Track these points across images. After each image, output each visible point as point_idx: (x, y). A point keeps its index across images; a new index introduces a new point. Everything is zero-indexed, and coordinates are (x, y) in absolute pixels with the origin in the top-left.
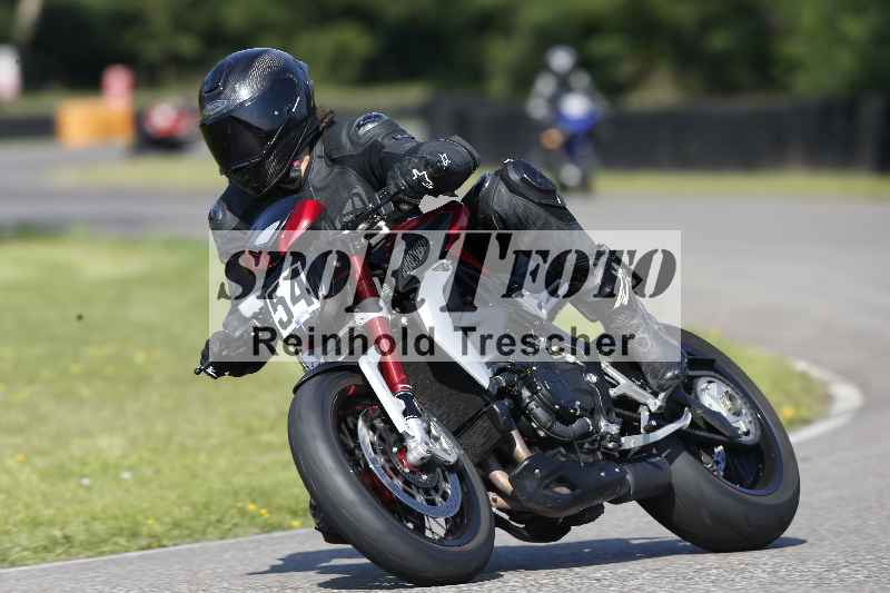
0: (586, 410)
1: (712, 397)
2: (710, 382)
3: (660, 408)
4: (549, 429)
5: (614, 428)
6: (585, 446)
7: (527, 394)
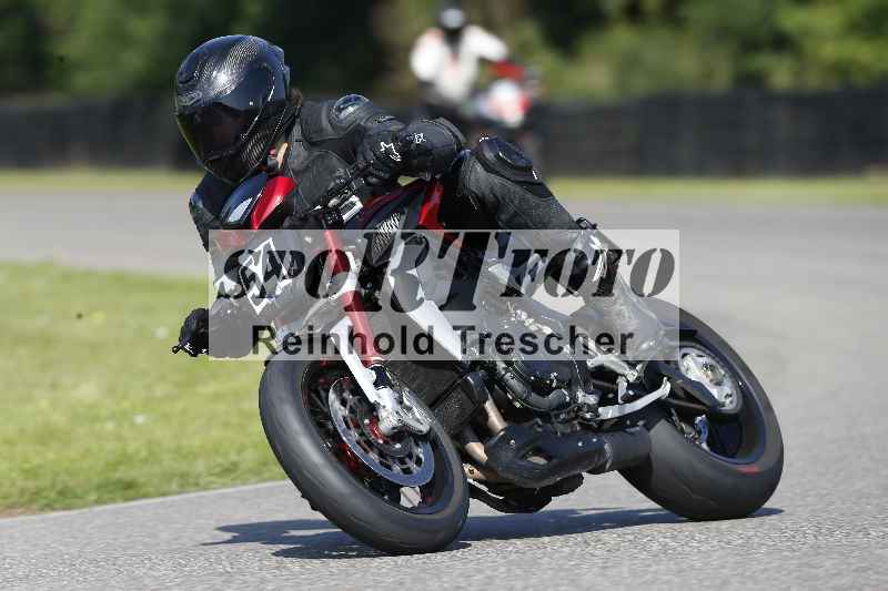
0: (563, 382)
3: (638, 379)
4: (525, 400)
5: (592, 400)
6: (562, 416)
7: (501, 366)
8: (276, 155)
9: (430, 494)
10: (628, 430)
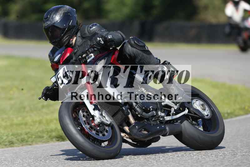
0: (154, 109)
1: (197, 105)
2: (196, 101)
3: (177, 108)
4: (141, 114)
5: (163, 114)
6: (153, 119)
7: (134, 104)
8: (72, 41)
9: (110, 142)
10: (174, 123)
